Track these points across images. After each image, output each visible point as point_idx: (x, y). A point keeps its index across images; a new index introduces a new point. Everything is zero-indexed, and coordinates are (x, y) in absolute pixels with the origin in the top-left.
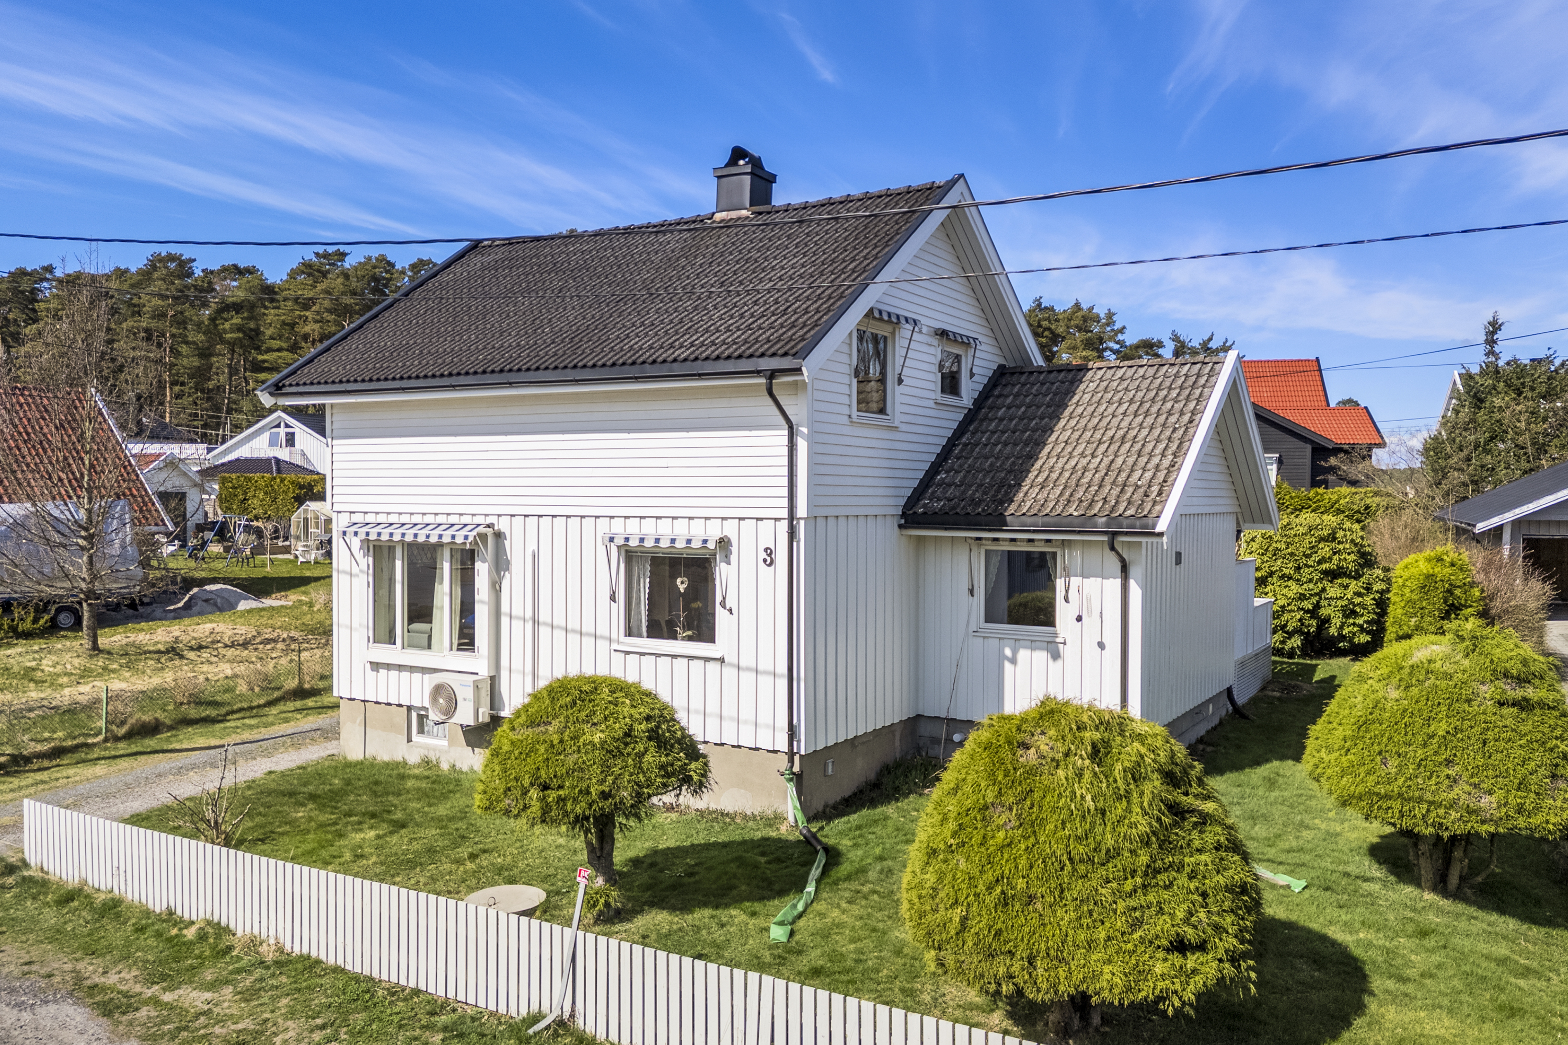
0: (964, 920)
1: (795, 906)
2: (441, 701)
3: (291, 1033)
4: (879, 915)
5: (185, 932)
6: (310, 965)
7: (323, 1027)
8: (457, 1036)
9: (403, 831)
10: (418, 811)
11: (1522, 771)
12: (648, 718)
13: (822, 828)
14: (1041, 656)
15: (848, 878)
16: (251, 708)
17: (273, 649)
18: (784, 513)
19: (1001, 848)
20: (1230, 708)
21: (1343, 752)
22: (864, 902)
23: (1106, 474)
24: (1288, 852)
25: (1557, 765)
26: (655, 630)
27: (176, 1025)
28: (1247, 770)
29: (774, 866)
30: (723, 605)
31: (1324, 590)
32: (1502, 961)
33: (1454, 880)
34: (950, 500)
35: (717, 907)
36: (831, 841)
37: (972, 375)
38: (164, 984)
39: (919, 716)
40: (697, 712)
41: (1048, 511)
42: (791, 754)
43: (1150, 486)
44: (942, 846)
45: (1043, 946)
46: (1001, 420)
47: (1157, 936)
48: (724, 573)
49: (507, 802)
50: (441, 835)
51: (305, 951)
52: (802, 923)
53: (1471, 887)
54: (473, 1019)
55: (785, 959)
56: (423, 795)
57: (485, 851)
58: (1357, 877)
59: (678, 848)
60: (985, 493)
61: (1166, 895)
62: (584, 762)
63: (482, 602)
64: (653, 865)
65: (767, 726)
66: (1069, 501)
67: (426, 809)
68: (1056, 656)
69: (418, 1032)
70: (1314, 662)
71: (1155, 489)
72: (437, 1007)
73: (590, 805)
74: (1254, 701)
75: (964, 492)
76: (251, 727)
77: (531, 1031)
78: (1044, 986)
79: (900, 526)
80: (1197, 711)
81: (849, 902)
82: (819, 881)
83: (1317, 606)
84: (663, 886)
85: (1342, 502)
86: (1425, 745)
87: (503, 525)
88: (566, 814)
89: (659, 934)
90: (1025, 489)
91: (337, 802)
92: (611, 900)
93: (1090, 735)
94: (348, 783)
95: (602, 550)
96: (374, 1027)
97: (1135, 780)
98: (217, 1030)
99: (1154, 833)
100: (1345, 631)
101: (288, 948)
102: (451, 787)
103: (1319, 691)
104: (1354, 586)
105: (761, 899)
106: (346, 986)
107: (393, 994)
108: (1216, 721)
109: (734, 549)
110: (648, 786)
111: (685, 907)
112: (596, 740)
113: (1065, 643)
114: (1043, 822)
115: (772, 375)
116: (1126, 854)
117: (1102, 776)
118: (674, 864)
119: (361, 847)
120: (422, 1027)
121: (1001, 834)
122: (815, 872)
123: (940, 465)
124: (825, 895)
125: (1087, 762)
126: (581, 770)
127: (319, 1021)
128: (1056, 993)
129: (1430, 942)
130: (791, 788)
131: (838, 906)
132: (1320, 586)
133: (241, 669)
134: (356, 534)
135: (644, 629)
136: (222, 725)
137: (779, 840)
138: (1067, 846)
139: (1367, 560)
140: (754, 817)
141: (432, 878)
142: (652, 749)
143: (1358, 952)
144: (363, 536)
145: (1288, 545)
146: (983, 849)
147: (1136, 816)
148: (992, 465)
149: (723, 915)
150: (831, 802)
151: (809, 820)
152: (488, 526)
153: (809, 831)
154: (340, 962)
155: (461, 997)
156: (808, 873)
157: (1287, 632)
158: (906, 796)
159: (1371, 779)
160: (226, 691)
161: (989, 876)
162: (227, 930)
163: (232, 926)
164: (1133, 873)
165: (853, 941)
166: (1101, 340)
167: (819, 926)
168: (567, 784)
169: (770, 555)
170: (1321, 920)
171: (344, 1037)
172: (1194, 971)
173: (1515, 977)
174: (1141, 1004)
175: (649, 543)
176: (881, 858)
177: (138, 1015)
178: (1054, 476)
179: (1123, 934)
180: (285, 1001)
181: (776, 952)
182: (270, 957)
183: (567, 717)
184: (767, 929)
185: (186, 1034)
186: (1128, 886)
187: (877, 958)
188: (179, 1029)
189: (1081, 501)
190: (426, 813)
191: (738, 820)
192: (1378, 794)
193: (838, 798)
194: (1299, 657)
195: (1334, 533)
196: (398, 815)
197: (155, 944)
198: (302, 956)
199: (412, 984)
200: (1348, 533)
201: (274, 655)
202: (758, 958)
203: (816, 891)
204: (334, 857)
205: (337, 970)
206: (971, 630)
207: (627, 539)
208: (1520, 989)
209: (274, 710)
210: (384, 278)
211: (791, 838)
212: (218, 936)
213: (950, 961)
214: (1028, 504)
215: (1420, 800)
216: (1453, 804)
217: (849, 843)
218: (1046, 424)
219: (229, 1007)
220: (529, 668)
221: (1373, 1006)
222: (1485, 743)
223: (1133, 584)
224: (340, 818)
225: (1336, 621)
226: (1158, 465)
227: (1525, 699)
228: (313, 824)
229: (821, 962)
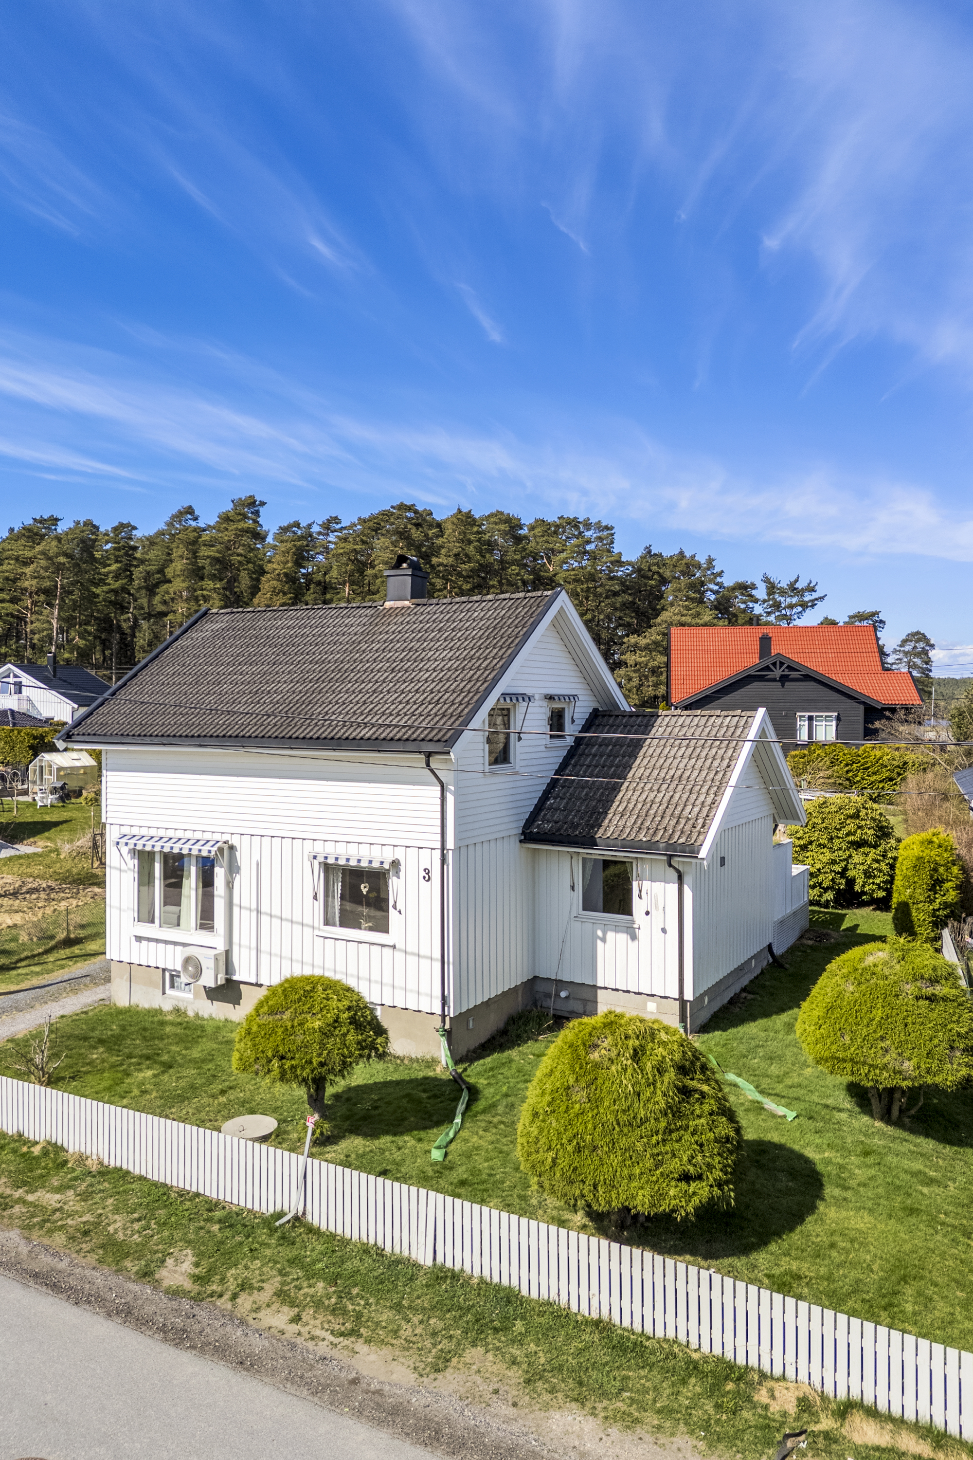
0: (554, 1160)
1: (447, 1134)
2: (190, 968)
3: (119, 1224)
4: (504, 1140)
5: (32, 1149)
6: (122, 1175)
7: (139, 1220)
8: (229, 1226)
9: (171, 1071)
10: (179, 1053)
11: (929, 1046)
12: (349, 1009)
13: (465, 1070)
14: (623, 937)
15: (484, 1111)
16: (34, 956)
17: (38, 898)
18: (438, 845)
19: (577, 1115)
20: (771, 960)
21: (817, 1027)
22: (494, 1131)
23: (667, 807)
24: (791, 1087)
25: (954, 1041)
26: (345, 922)
27: (41, 1218)
28: (774, 1017)
29: (431, 1101)
30: (395, 907)
31: (850, 856)
32: (915, 1174)
33: (895, 1112)
34: (556, 822)
35: (395, 1135)
36: (472, 1080)
37: (573, 721)
38: (26, 1188)
39: (535, 977)
40: (376, 982)
41: (624, 836)
42: (443, 1016)
43: (697, 819)
44: (541, 1111)
45: (602, 1178)
46: (595, 756)
47: (671, 1172)
48: (395, 885)
49: (257, 1066)
50: (199, 1074)
51: (118, 1165)
52: (453, 1146)
53: (909, 1117)
54: (238, 1214)
55: (441, 1173)
56: (181, 1040)
57: (231, 1088)
58: (834, 1108)
59: (366, 1086)
60: (582, 818)
61: (676, 1146)
62: (308, 1041)
63: (220, 896)
64: (348, 1100)
65: (426, 995)
66: (640, 829)
67: (184, 1052)
68: (634, 937)
69: (202, 1223)
70: (844, 912)
71: (700, 821)
72: (213, 1205)
73: (313, 1071)
74: (792, 950)
75: (566, 817)
76: (37, 974)
77: (277, 1224)
78: (603, 1203)
79: (521, 841)
80: (741, 969)
81: (484, 1131)
82: (463, 1114)
83: (845, 869)
84: (357, 1117)
85: (885, 758)
86: (868, 1026)
87: (235, 841)
88: (297, 1077)
89: (357, 1155)
90: (610, 816)
91: (119, 1045)
92: (324, 1130)
93: (633, 1043)
94: (123, 1028)
95: (307, 865)
96: (173, 1219)
97: (660, 1073)
98: (70, 1222)
99: (670, 1107)
100: (867, 889)
101: (106, 1162)
102: (199, 1033)
103: (844, 939)
104: (873, 853)
105: (425, 1128)
106: (150, 1190)
107: (182, 1196)
108: (758, 971)
109: (402, 868)
110: (350, 1057)
111: (373, 1135)
112: (317, 1027)
113: (639, 928)
114: (602, 1100)
115: (429, 755)
116: (653, 1121)
117: (639, 1071)
118: (363, 1099)
119: (144, 1084)
120: (205, 1220)
121: (577, 1106)
122: (461, 1107)
123: (550, 793)
124: (468, 1125)
125: (630, 1062)
126: (306, 1047)
127: (136, 1215)
128: (610, 1206)
129: (870, 1160)
130: (444, 1042)
131: (477, 1134)
132: (848, 853)
133: (18, 919)
134: (127, 844)
135: (337, 919)
136: (14, 972)
137: (435, 1079)
138: (617, 1116)
139: (884, 832)
140: (417, 1060)
141: (197, 1109)
142: (352, 1031)
143: (820, 1168)
144: (132, 846)
145: (823, 820)
146: (566, 1115)
147: (659, 1097)
148: (587, 794)
149: (400, 1140)
150: (472, 1048)
151: (457, 1062)
152: (225, 843)
153: (457, 1073)
154: (143, 1173)
155: (228, 1199)
156: (456, 1108)
157: (823, 888)
158: (526, 1042)
159: (834, 1048)
160: (12, 940)
161: (569, 1134)
162: (62, 1148)
163: (65, 1145)
164: (657, 1133)
165: (487, 1160)
166: (703, 584)
167: (464, 1148)
168: (297, 1056)
169: (428, 874)
170: (802, 1142)
171: (154, 1226)
172: (694, 1193)
173: (921, 1185)
174: (661, 1214)
175: (342, 862)
176: (507, 1095)
177: (14, 1211)
178: (631, 806)
179: (650, 1171)
180: (110, 1201)
181: (436, 1168)
182: (94, 1169)
183: (295, 1009)
184: (429, 1152)
185: (49, 1224)
186: (654, 1139)
187: (503, 1173)
188: (45, 1221)
189: (649, 829)
190: (184, 1056)
191: (406, 1062)
192: (837, 1058)
193: (477, 1045)
194: (833, 907)
195: (859, 811)
196: (165, 1058)
197: (13, 1158)
198: (116, 1168)
199: (194, 1189)
200: (870, 811)
201: (40, 905)
202: (424, 1172)
203: (462, 1119)
204: (127, 1092)
205: (142, 1178)
206: (572, 916)
207: (326, 858)
208: (922, 1194)
209: (51, 958)
210: (90, 539)
211: (443, 1077)
212: (56, 1153)
213: (547, 1185)
214: (612, 829)
215: (864, 1063)
216: (885, 1067)
217: (485, 1082)
218: (627, 762)
219: (74, 1205)
220: (254, 945)
221: (821, 1207)
222: (906, 1025)
223: (686, 887)
224: (124, 1060)
225: (859, 882)
226: (703, 802)
227: (933, 995)
228: (105, 1064)
229: (465, 1176)
